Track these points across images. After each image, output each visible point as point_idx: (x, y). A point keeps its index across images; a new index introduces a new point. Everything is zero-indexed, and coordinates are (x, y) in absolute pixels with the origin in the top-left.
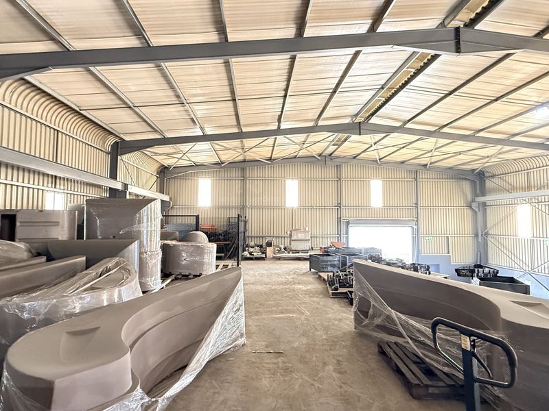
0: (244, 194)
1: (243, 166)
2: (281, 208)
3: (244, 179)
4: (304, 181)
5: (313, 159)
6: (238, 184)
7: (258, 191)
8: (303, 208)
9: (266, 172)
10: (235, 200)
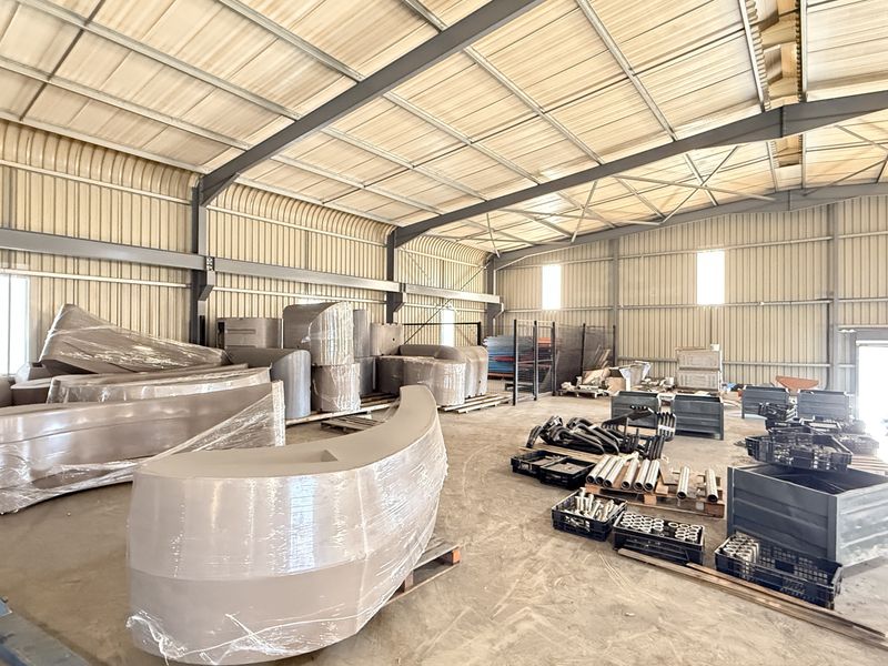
0: (614, 287)
1: (612, 236)
2: (687, 308)
3: (614, 259)
4: (737, 249)
5: (755, 204)
6: (605, 268)
7: (640, 279)
8: (735, 306)
9: (657, 243)
10: (599, 297)
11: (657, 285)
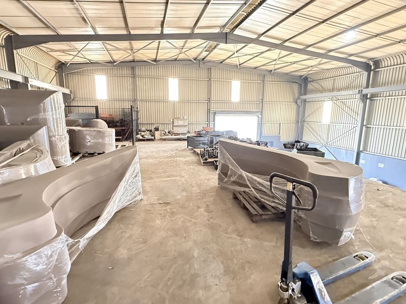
0: (134, 90)
1: (132, 65)
2: (165, 101)
3: (134, 76)
4: (183, 80)
5: (190, 62)
6: (130, 80)
9: (152, 71)
10: (127, 94)
11: (154, 91)
